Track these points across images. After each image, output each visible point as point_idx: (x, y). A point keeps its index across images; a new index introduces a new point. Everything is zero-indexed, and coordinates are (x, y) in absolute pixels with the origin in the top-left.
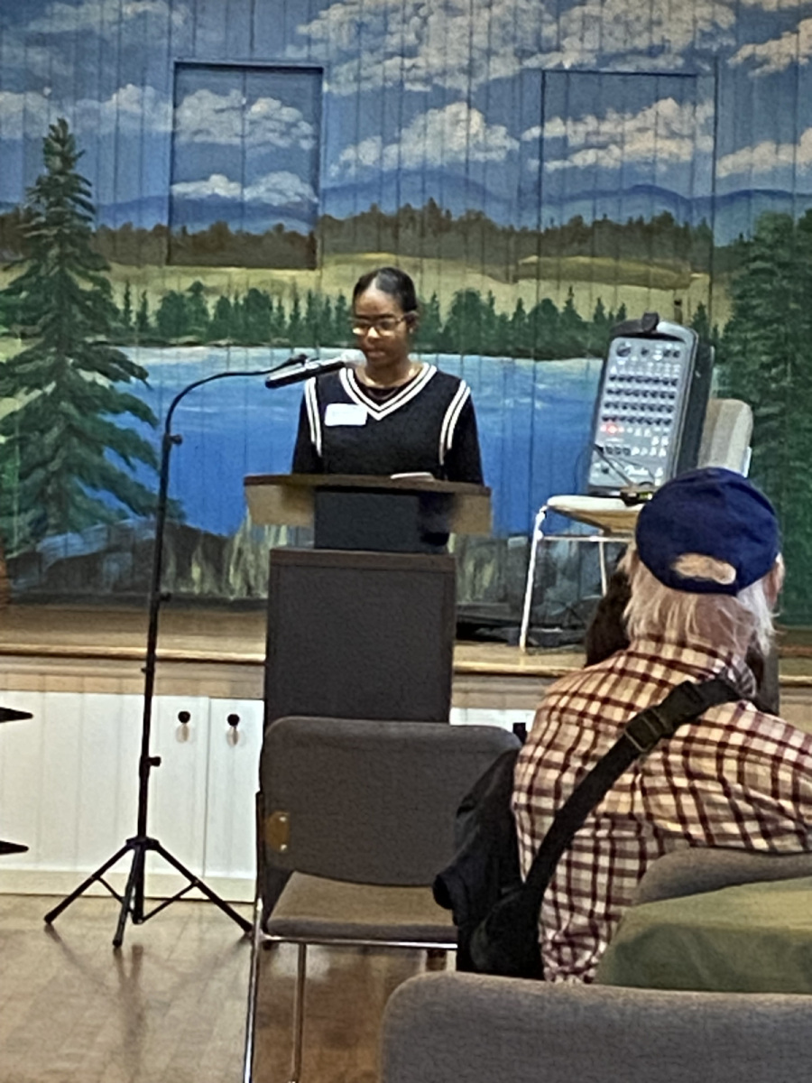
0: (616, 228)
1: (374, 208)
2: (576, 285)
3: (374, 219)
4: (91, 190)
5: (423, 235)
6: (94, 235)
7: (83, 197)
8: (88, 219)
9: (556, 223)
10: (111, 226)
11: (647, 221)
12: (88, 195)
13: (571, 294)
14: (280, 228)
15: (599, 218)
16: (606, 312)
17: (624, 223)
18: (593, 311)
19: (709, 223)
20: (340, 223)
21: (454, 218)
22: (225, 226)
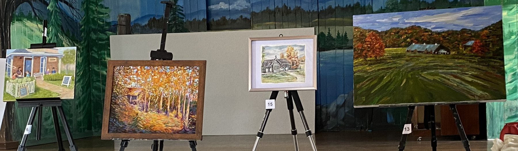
0: (343, 9)
1: (267, 8)
2: (330, 27)
3: (268, 12)
4: (183, 9)
5: (283, 15)
6: (185, 23)
7: (181, 12)
8: (183, 18)
9: (324, 8)
10: (189, 20)
11: (352, 5)
12: (182, 11)
13: (329, 30)
14: (241, 16)
15: (337, 6)
16: (341, 35)
17: (345, 6)
18: (337, 35)
19: (371, 4)
20: (258, 14)
21: (292, 9)
22: (225, 17)
